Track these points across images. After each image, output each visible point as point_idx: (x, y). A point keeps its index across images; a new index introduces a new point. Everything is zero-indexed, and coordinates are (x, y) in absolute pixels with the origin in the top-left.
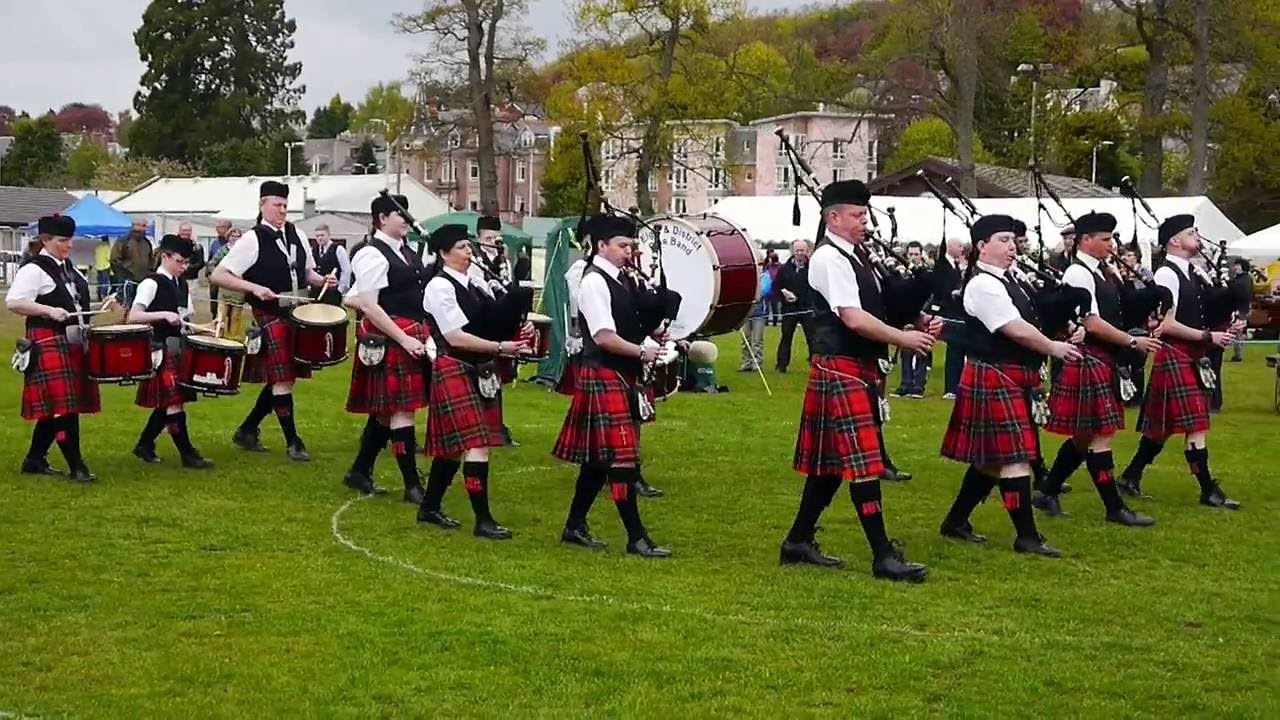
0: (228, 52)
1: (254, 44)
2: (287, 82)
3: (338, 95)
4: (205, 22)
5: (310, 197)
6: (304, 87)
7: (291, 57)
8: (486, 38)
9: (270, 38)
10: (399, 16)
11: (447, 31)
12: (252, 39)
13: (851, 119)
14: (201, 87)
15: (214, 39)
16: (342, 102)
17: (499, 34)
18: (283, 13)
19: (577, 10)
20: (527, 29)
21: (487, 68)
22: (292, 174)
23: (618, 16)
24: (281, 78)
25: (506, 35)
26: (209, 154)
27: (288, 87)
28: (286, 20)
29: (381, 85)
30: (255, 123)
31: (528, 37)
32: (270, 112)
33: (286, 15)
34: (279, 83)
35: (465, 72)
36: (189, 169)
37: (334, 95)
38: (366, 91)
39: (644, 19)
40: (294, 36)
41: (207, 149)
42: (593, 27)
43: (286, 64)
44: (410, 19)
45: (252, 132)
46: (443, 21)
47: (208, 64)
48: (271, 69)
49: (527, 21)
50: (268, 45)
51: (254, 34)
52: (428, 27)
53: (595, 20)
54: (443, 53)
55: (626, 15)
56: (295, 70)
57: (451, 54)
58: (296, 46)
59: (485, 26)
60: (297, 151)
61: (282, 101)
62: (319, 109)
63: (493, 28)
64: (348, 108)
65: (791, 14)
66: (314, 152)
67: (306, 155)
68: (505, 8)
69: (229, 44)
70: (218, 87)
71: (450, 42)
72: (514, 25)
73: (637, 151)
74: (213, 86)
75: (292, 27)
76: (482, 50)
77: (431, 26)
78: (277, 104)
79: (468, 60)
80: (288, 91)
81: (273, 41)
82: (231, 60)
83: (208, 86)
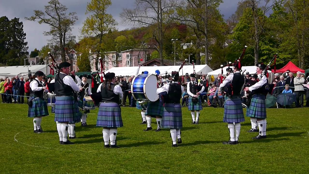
0: (12, 40)
1: (17, 38)
2: (24, 46)
3: (36, 48)
4: (7, 34)
5: (29, 70)
6: (28, 47)
7: (25, 41)
8: (63, 36)
9: (20, 37)
10: (45, 32)
11: (55, 35)
12: (17, 37)
13: (138, 51)
14: (6, 48)
15: (9, 38)
16: (37, 50)
17: (66, 35)
18: (23, 32)
19: (82, 30)
20: (72, 34)
21: (64, 42)
22: (26, 65)
23: (90, 31)
24: (23, 45)
25: (67, 35)
26: (8, 61)
27: (24, 47)
28: (24, 33)
29: (45, 46)
30: (18, 55)
31: (72, 36)
32: (21, 52)
33: (24, 32)
34: (23, 46)
35: (59, 43)
36: (4, 65)
37: (35, 49)
38: (42, 48)
39: (95, 32)
40: (26, 37)
41: (8, 60)
42: (85, 33)
43: (24, 42)
44: (47, 33)
45: (17, 57)
46: (54, 33)
47: (7, 43)
48: (21, 43)
49: (71, 33)
50: (20, 39)
51: (17, 36)
52: (51, 34)
53: (85, 32)
54: (54, 39)
55: (92, 31)
56: (26, 44)
57: (56, 40)
58: (26, 38)
59: (63, 34)
60: (27, 60)
61: (23, 50)
62: (32, 52)
63: (65, 34)
64: (38, 51)
65: (129, 30)
66: (31, 60)
67: (29, 61)
68: (67, 30)
69: (12, 38)
70: (10, 47)
71: (56, 37)
72: (69, 33)
73: (95, 58)
74: (9, 47)
75: (25, 35)
76: (63, 39)
77: (52, 34)
78: (22, 51)
79: (60, 41)
80: (25, 48)
81: (21, 38)
82: (12, 42)
83: (8, 47)
